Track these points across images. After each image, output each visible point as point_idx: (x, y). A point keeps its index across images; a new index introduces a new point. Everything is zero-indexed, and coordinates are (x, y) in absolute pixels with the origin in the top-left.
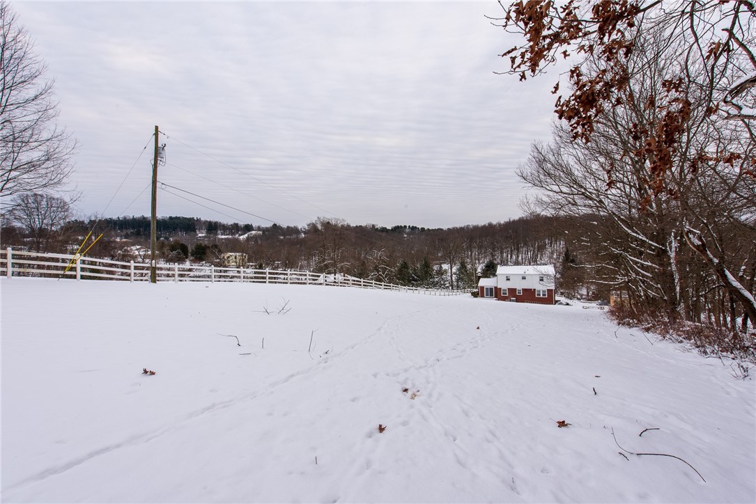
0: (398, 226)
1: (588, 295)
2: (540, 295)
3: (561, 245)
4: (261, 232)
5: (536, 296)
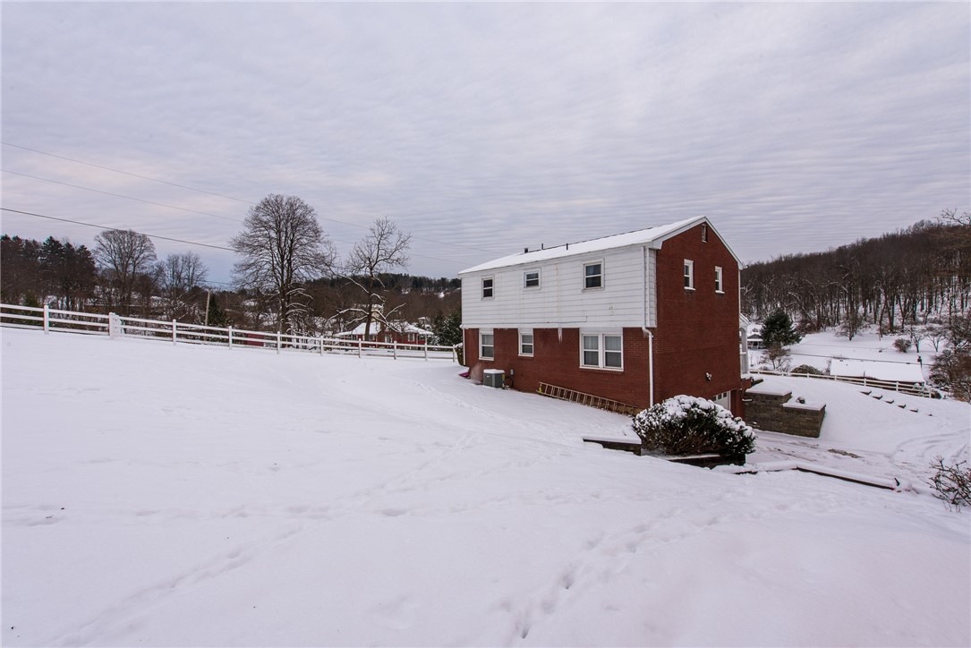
5: (582, 365)
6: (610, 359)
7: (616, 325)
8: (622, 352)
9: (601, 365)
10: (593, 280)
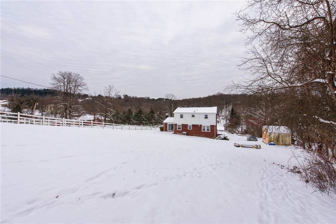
0: (160, 98)
1: (242, 131)
2: (204, 130)
3: (230, 108)
4: (91, 99)
5: (202, 131)
6: (208, 130)
7: (209, 125)
8: (210, 129)
9: (206, 131)
10: (206, 117)
